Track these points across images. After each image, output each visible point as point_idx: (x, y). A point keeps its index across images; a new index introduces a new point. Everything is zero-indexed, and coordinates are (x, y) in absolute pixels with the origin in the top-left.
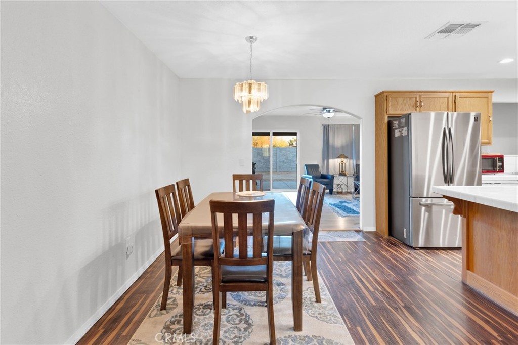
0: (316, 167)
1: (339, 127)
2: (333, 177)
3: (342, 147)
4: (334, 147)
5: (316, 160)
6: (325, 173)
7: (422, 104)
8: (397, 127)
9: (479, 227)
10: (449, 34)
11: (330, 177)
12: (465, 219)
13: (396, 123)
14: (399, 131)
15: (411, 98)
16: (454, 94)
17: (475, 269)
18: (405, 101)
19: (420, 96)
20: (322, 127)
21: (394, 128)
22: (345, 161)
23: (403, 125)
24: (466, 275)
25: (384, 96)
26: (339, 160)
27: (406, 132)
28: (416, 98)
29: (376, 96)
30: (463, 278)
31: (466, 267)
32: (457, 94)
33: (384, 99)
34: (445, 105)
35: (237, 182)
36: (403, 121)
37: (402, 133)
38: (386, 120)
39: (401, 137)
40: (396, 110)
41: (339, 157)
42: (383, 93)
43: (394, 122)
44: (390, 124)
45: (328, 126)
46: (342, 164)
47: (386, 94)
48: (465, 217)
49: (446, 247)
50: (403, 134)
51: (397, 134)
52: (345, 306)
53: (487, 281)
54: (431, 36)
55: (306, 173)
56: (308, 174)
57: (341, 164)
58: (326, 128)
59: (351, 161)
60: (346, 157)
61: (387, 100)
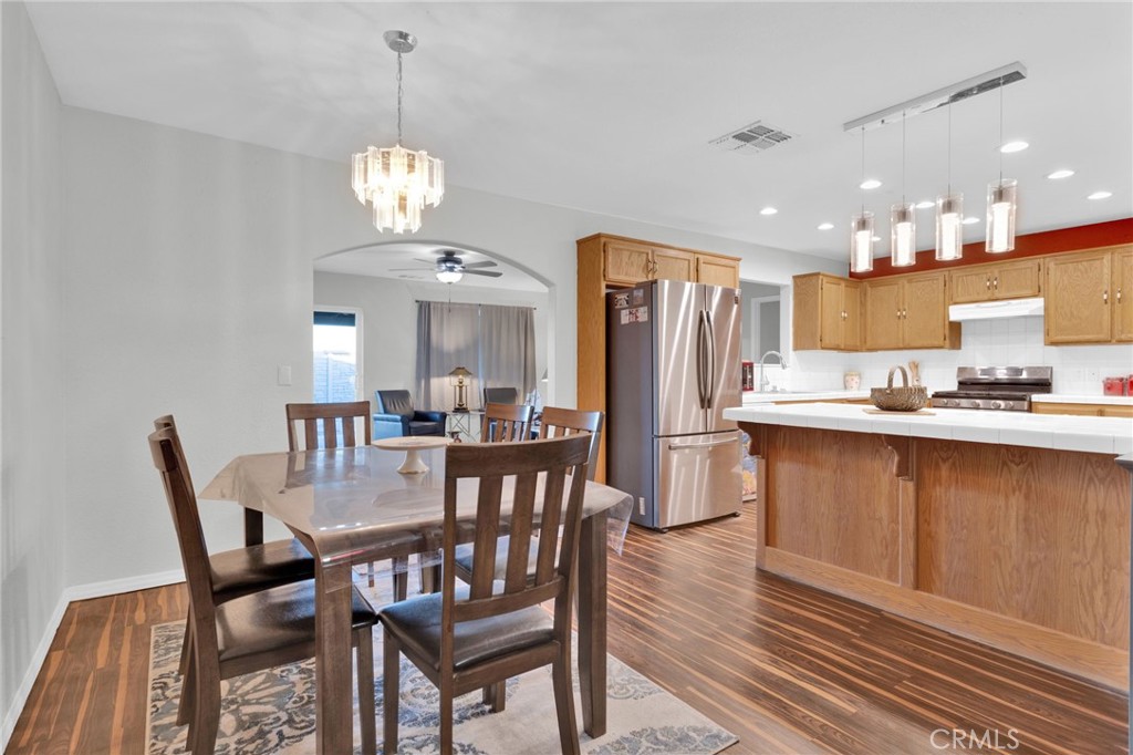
0: (403, 395)
1: (451, 308)
2: (444, 416)
3: (458, 352)
4: (441, 353)
5: (402, 380)
6: (422, 409)
7: (657, 266)
8: (625, 305)
9: (787, 470)
10: (743, 143)
11: (438, 416)
12: (763, 461)
13: (622, 298)
14: (630, 313)
15: (640, 253)
16: (697, 256)
17: (778, 542)
18: (632, 259)
19: (653, 252)
20: (415, 307)
21: (618, 307)
22: (467, 381)
23: (640, 301)
24: (765, 555)
25: (599, 243)
26: (455, 380)
27: (646, 315)
28: (647, 254)
29: (580, 243)
30: (757, 561)
31: (763, 541)
32: (700, 256)
33: (599, 250)
34: (685, 273)
35: (300, 425)
36: (639, 294)
37: (637, 317)
38: (604, 291)
39: (635, 325)
40: (619, 274)
41: (454, 373)
42: (598, 236)
43: (619, 297)
44: (609, 300)
45: (429, 304)
46: (461, 387)
47: (603, 240)
48: (763, 458)
49: (701, 519)
50: (640, 320)
51: (625, 318)
52: (637, 658)
53: (799, 556)
54: (721, 140)
55: (382, 411)
56: (386, 412)
57: (458, 388)
58: (425, 310)
59: (475, 382)
60: (467, 373)
61: (604, 251)
